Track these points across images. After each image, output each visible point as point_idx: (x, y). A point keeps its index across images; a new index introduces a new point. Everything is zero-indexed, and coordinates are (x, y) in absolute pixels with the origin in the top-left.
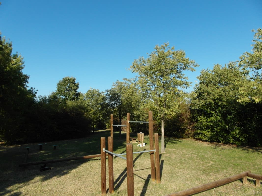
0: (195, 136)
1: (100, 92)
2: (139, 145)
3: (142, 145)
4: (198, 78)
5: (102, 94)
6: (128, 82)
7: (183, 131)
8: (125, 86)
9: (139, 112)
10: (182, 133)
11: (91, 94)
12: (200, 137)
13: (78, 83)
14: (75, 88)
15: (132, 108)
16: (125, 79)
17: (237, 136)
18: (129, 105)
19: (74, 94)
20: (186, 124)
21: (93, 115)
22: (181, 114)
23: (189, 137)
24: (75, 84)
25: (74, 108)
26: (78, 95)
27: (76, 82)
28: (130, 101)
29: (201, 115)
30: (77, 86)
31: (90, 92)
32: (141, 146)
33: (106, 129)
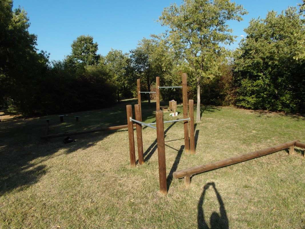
0: (237, 104)
1: (123, 53)
2: (171, 114)
3: (175, 115)
4: (245, 30)
5: (126, 56)
6: (156, 39)
7: (223, 97)
8: (154, 45)
9: (170, 76)
10: (221, 100)
11: (113, 57)
12: (243, 104)
13: (96, 43)
14: (93, 49)
15: (163, 72)
16: (153, 36)
17: (288, 102)
18: (159, 68)
19: (93, 57)
20: (227, 89)
21: (117, 82)
22: (221, 78)
23: (229, 105)
24: (92, 44)
25: (94, 74)
26: (98, 58)
27: (94, 42)
28: (160, 63)
29: (245, 78)
30: (96, 46)
31: (110, 54)
32: (173, 115)
33: (133, 97)
